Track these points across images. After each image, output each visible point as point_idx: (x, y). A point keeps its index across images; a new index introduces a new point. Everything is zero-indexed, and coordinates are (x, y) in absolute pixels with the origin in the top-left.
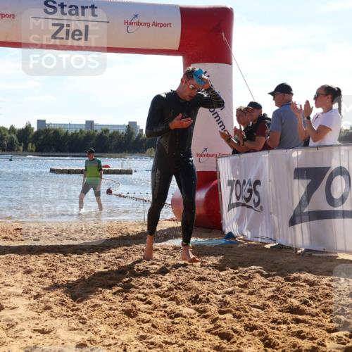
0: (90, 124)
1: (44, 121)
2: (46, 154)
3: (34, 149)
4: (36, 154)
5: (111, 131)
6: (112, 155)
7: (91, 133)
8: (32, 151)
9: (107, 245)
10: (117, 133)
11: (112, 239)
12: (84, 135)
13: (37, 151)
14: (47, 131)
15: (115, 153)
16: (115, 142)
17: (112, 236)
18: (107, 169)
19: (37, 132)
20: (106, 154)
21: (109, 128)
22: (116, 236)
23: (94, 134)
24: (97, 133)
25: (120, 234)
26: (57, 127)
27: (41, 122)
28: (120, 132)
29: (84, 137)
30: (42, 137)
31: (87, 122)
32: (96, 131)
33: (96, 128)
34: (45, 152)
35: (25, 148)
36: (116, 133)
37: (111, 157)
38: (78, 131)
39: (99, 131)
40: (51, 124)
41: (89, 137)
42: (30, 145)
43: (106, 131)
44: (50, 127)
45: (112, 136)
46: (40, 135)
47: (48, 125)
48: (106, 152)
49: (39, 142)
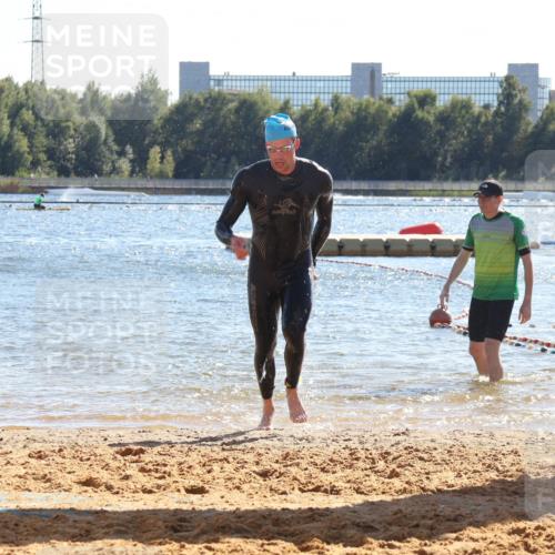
0: (368, 74)
1: (206, 65)
2: (211, 185)
3: (170, 167)
4: (178, 184)
5: (442, 102)
6: (447, 186)
7: (372, 110)
8: (162, 175)
9: (448, 511)
10: (467, 106)
11: (465, 491)
12: (346, 114)
13: (178, 175)
14: (216, 101)
15: (456, 179)
16: (457, 142)
17: (465, 481)
18: (431, 237)
19: (180, 109)
20: (428, 186)
21: (434, 88)
22: (478, 482)
23: (381, 112)
24: (393, 110)
25: (493, 475)
26: (249, 89)
27: (193, 72)
28: (478, 103)
29: (347, 124)
30: (198, 124)
31: (356, 67)
32: (390, 101)
33: (387, 89)
34: (209, 177)
35: (140, 164)
36: (461, 107)
37: (443, 193)
38: (325, 101)
39: (401, 101)
40: (228, 77)
41: (363, 122)
42: (155, 152)
43: (425, 100)
44: (226, 88)
45: (445, 119)
46: (190, 119)
47: (219, 81)
48: (428, 178)
49: (187, 143)
